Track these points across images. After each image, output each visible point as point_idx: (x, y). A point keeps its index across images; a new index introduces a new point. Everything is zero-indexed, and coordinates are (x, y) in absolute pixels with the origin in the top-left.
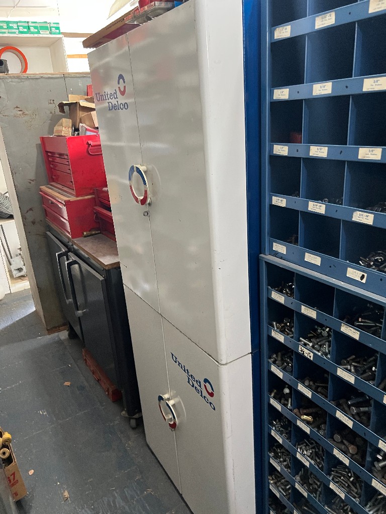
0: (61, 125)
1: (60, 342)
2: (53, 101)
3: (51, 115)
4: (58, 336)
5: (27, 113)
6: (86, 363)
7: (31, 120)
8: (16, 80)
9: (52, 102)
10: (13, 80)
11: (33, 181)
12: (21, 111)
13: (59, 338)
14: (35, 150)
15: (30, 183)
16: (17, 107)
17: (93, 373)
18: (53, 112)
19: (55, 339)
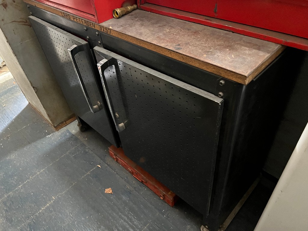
1: (73, 138)
4: (68, 131)
13: (70, 133)
19: (66, 135)
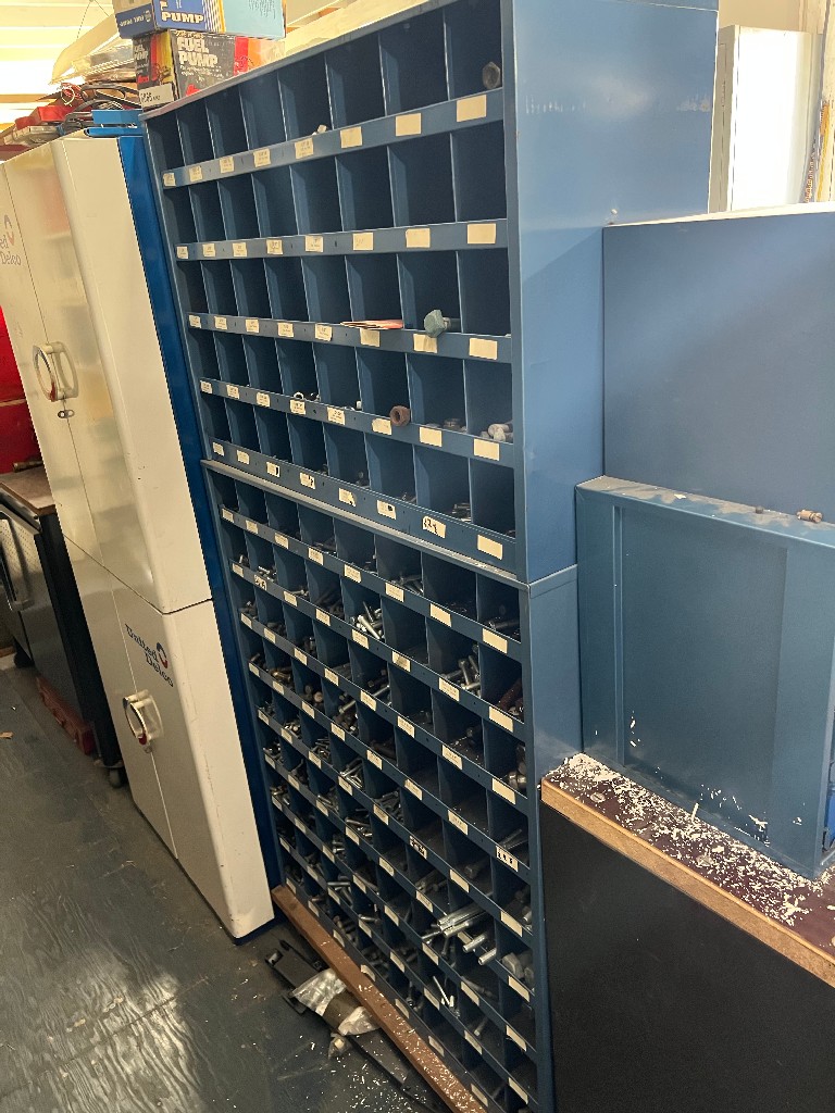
6: (44, 700)
17: (55, 714)
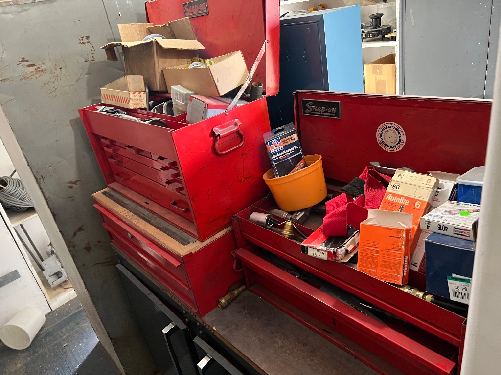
0: (125, 87)
2: (88, 38)
3: (88, 63)
5: (44, 67)
7: (53, 80)
8: (14, 8)
9: (85, 41)
10: (8, 9)
11: (75, 183)
12: (32, 65)
14: (70, 129)
15: (71, 187)
16: (24, 60)
18: (90, 59)
